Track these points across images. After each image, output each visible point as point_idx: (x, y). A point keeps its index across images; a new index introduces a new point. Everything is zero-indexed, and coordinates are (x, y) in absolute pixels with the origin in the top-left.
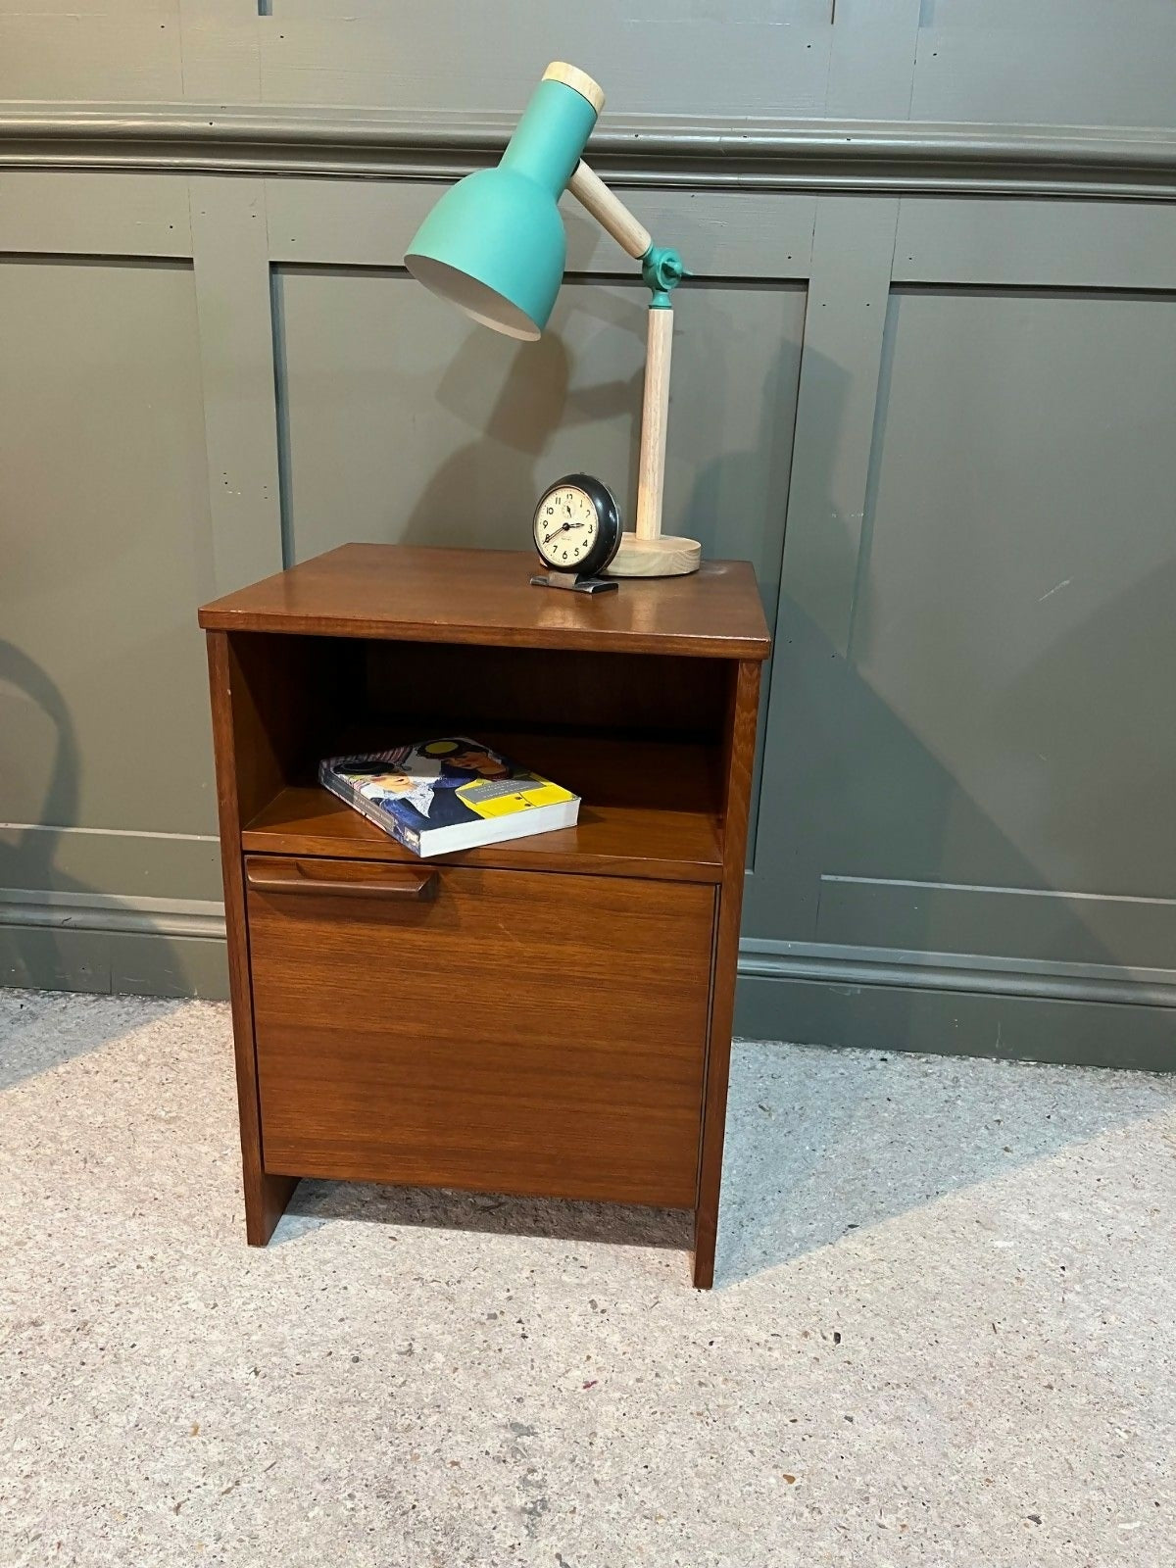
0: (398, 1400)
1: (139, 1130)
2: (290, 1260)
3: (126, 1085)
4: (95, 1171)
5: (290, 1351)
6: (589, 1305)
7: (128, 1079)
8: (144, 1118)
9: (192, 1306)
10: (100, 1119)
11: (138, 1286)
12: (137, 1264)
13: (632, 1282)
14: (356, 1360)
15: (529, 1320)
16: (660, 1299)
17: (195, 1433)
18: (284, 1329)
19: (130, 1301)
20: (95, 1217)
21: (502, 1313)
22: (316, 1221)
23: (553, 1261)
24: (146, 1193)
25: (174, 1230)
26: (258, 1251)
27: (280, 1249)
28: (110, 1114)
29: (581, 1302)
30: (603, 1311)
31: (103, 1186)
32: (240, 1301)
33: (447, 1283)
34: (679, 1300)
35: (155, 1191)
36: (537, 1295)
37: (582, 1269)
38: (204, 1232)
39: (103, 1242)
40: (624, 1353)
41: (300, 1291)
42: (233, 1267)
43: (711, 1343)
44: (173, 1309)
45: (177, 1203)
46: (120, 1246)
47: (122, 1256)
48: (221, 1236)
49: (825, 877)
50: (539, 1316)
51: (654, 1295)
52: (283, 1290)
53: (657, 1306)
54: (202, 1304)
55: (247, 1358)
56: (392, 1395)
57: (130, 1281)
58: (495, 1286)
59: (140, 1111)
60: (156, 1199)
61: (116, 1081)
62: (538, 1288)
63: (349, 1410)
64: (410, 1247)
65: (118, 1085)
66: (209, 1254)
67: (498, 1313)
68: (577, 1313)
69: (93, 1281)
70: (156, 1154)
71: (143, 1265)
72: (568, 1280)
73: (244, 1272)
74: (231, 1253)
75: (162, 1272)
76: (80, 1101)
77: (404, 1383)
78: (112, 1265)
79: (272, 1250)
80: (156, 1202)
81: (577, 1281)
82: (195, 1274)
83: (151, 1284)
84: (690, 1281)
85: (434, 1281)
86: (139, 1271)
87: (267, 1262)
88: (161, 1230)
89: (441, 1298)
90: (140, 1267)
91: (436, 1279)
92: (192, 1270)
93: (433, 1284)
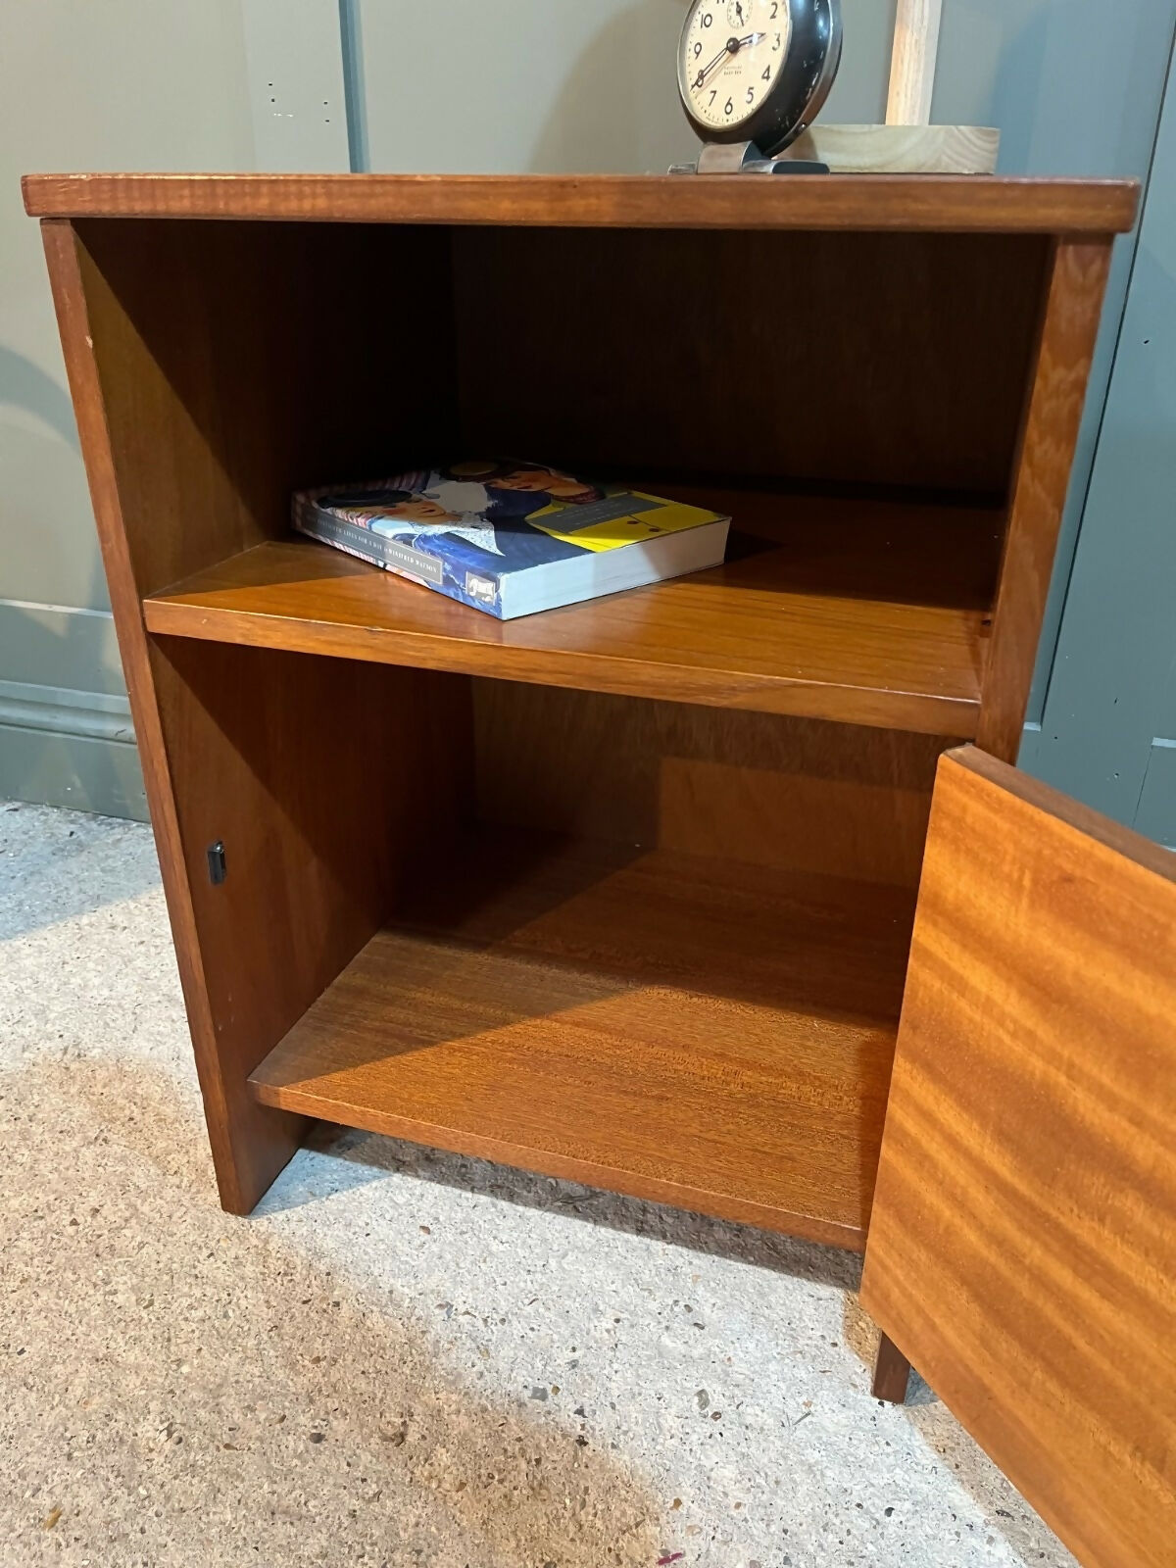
0: (359, 1526)
1: (147, 1014)
2: (274, 1243)
3: (153, 950)
4: (73, 1067)
5: (230, 1402)
6: (696, 1399)
7: (158, 941)
8: (157, 999)
9: (120, 1299)
10: (106, 992)
11: (61, 1254)
12: (73, 1216)
13: (773, 1367)
14: (318, 1438)
15: (594, 1412)
16: (812, 1409)
17: (53, 1525)
18: (231, 1361)
19: (43, 1277)
20: (46, 1136)
21: (556, 1389)
23: (654, 1306)
24: (122, 1109)
25: (138, 1172)
26: (234, 1222)
27: (266, 1223)
28: (120, 988)
29: (684, 1391)
30: (717, 1416)
31: (73, 1090)
32: (185, 1302)
33: (485, 1321)
34: (842, 1417)
35: (134, 1107)
36: (616, 1366)
37: (696, 1329)
38: (175, 1180)
39: (43, 1176)
40: (738, 1506)
41: (272, 1298)
42: (194, 1243)
43: (889, 1511)
44: (93, 1299)
45: (156, 1130)
46: (61, 1187)
47: (57, 1202)
48: (194, 1190)
49: (1157, 742)
50: (613, 1406)
51: (804, 1398)
52: (249, 1293)
53: (807, 1420)
54: (134, 1298)
55: (164, 1403)
56: (353, 1514)
57: (54, 1243)
58: (555, 1337)
59: (156, 988)
60: (131, 1119)
61: (142, 942)
62: (622, 1353)
63: (282, 1530)
64: (447, 1248)
65: (142, 948)
66: (170, 1217)
67: (549, 1388)
68: (673, 1411)
69: (7, 1237)
70: (155, 1052)
71: (80, 1220)
72: (671, 1345)
73: (206, 1252)
74: (198, 1219)
75: (99, 1236)
76: (91, 965)
77: (377, 1495)
78: (40, 1214)
79: (259, 1223)
80: (132, 1123)
81: (683, 1349)
82: (141, 1245)
83: (78, 1254)
84: (866, 1381)
85: (467, 1313)
86: (71, 1230)
87: (241, 1243)
88: (122, 1169)
89: (469, 1344)
90: (74, 1223)
91: (470, 1310)
92: (139, 1239)
93: (462, 1319)
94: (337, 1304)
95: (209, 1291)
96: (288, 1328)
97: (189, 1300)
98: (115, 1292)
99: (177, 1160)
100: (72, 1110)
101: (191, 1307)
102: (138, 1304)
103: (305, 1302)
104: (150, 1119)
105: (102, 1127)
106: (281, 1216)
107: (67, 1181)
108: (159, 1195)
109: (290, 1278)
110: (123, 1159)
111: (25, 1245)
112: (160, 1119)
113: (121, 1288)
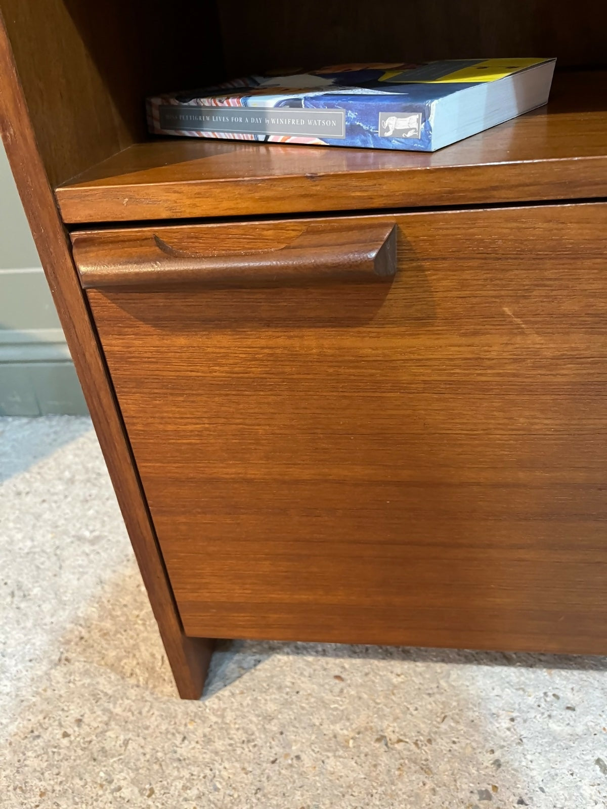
1: (66, 553)
2: (230, 716)
3: (54, 505)
4: (23, 605)
7: (55, 498)
8: (69, 540)
9: (126, 793)
10: (29, 543)
11: (65, 764)
12: (64, 730)
15: (531, 798)
19: (57, 788)
20: (20, 667)
21: (495, 788)
22: (251, 659)
23: (531, 700)
24: (72, 631)
25: (102, 680)
26: (192, 706)
27: (216, 701)
28: (38, 537)
29: (586, 764)
31: (29, 624)
32: (179, 784)
33: (416, 744)
35: (80, 628)
36: (529, 757)
37: (570, 712)
38: (133, 681)
39: (28, 700)
41: (246, 765)
42: (167, 732)
44: (104, 798)
45: (103, 642)
46: (45, 706)
47: (46, 720)
48: (151, 686)
50: (542, 790)
52: (226, 765)
54: (136, 790)
57: (56, 756)
58: (474, 744)
59: (66, 533)
60: (82, 638)
61: (44, 501)
62: (528, 745)
64: (360, 689)
65: (45, 505)
66: (140, 713)
67: (490, 788)
68: (586, 781)
69: (16, 758)
70: (82, 581)
71: (70, 731)
72: (558, 729)
73: (179, 738)
74: (163, 710)
75: (90, 742)
76: (11, 525)
78: (36, 733)
79: (210, 702)
80: (83, 642)
81: (568, 730)
82: (126, 743)
83: (78, 762)
85: (400, 741)
86: (65, 742)
87: (204, 722)
88: (87, 681)
89: (414, 768)
90: (66, 735)
91: (401, 738)
92: (122, 737)
93: (399, 746)
94: (298, 757)
95: (195, 770)
96: (269, 788)
97: (182, 782)
98: (119, 789)
99: (129, 664)
100: (33, 641)
101: (185, 788)
102: (142, 794)
103: (273, 762)
104: (96, 635)
105: (61, 650)
106: (226, 692)
107: (48, 701)
108: (125, 696)
109: (253, 744)
110: (86, 673)
111: (33, 762)
112: (105, 634)
113: (123, 783)
